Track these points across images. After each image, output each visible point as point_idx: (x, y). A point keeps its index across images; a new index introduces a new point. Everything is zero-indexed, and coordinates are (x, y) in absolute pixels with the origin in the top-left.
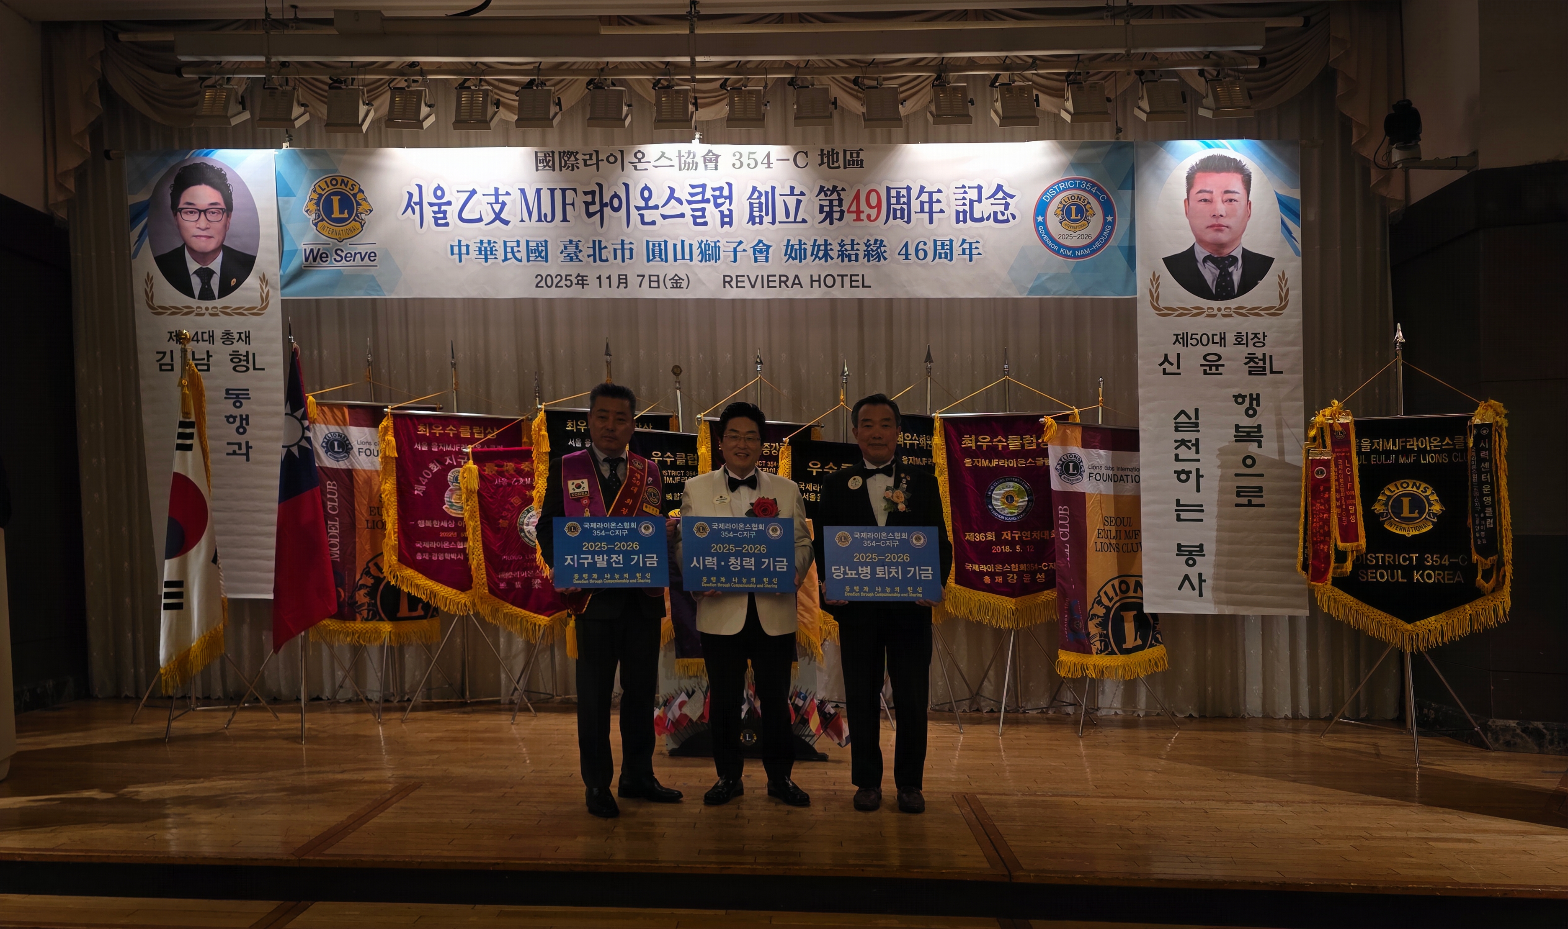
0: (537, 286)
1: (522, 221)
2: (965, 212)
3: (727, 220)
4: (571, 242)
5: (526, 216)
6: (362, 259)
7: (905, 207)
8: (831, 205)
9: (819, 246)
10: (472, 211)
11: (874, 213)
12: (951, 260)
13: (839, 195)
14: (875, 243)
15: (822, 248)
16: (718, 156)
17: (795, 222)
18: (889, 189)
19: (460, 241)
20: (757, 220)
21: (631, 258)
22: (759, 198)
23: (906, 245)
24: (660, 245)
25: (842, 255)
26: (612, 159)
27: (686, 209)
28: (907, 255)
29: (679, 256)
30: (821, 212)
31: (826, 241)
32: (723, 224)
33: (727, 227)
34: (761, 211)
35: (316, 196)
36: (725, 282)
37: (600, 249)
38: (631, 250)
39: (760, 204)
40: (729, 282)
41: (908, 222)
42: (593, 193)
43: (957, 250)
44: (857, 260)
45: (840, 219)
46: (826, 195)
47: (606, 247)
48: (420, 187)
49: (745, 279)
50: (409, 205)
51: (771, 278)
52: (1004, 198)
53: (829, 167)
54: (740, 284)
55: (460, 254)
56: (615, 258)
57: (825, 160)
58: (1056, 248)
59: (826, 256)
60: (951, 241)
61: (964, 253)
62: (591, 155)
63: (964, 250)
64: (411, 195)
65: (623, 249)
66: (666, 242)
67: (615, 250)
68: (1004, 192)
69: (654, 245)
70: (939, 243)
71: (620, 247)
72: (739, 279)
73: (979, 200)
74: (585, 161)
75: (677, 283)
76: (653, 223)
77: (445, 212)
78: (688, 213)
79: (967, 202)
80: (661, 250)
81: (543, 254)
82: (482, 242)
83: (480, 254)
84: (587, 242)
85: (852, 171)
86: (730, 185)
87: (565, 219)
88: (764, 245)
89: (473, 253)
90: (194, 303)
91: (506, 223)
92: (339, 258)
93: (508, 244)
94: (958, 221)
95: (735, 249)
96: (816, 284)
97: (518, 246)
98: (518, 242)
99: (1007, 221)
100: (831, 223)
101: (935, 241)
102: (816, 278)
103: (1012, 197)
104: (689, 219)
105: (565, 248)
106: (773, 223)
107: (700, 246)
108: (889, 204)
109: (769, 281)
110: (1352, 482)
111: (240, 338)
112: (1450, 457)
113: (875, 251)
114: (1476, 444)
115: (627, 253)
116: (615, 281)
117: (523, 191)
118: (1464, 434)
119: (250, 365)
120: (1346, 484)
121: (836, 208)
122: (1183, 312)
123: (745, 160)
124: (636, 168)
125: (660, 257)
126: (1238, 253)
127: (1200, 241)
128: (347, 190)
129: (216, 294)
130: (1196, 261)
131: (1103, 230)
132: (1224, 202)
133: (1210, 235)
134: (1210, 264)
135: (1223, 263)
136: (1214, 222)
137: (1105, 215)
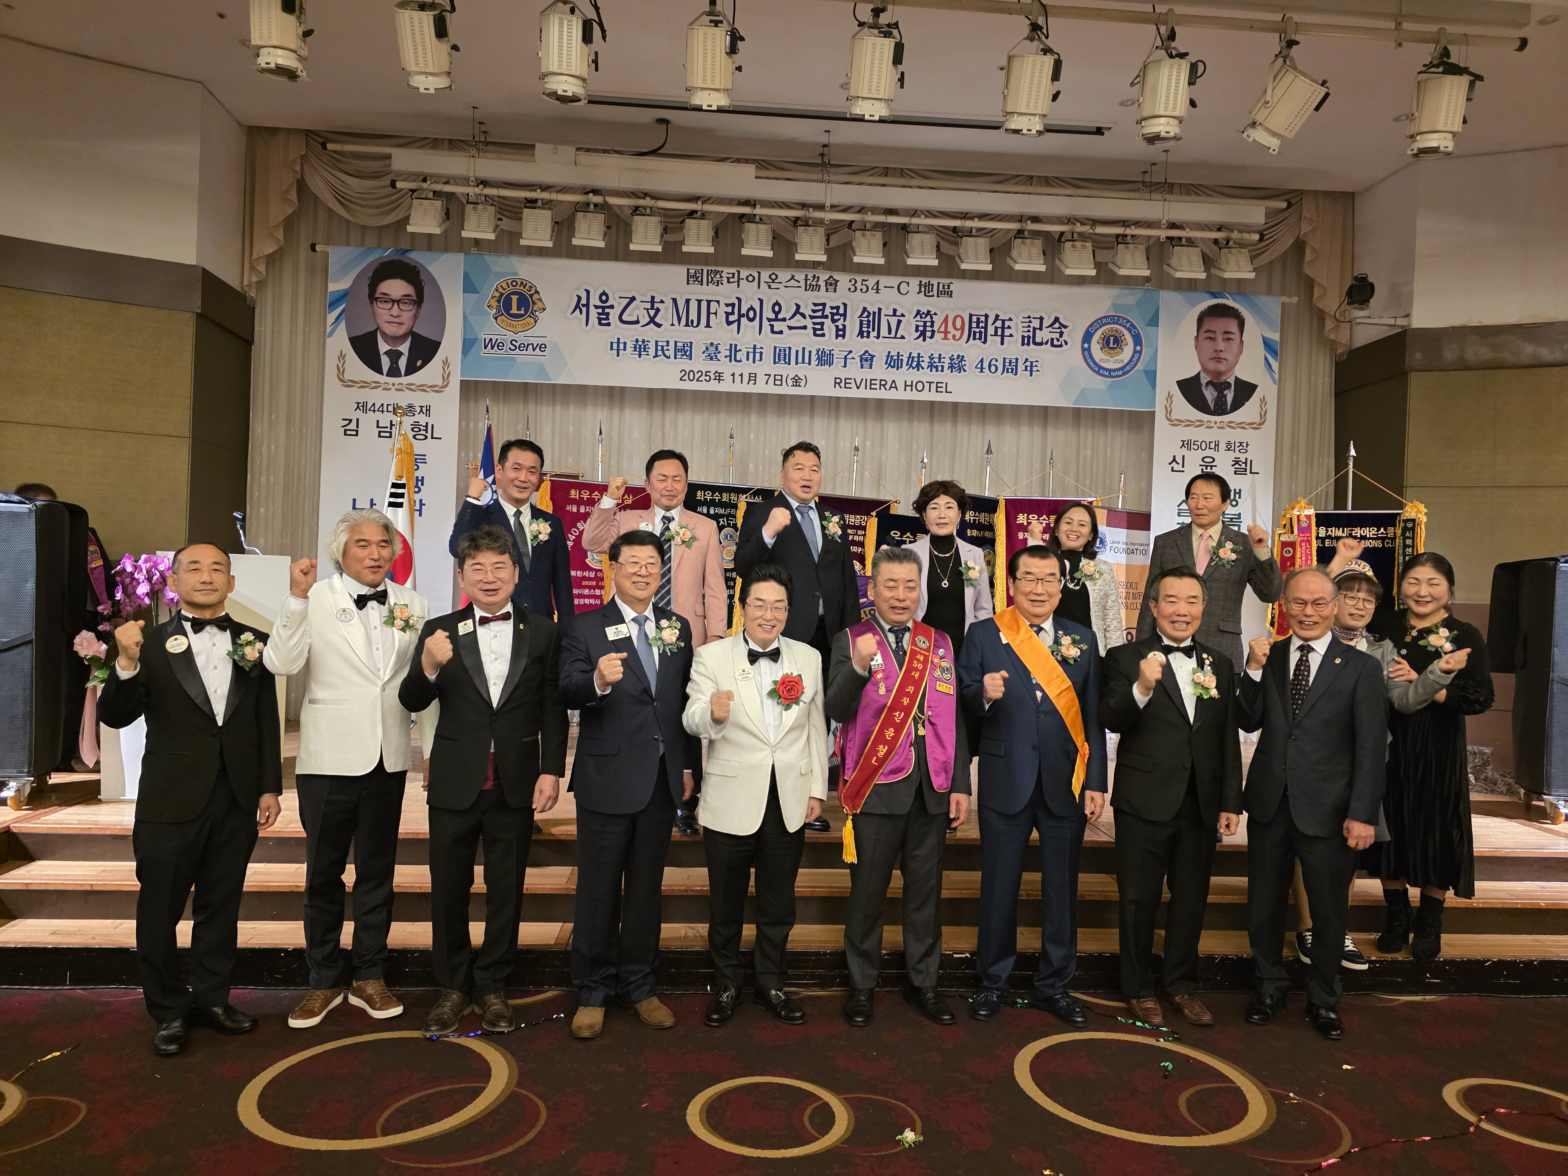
0: (681, 379)
1: (672, 325)
2: (1029, 337)
3: (841, 333)
4: (712, 344)
5: (676, 322)
6: (534, 350)
7: (983, 330)
8: (925, 326)
9: (913, 358)
10: (630, 315)
11: (958, 334)
12: (1016, 374)
13: (932, 318)
14: (958, 358)
15: (916, 359)
16: (837, 281)
17: (895, 337)
18: (971, 316)
19: (618, 339)
20: (865, 334)
21: (761, 360)
22: (868, 316)
23: (982, 361)
24: (785, 350)
25: (931, 366)
26: (750, 279)
27: (808, 322)
28: (982, 368)
29: (800, 360)
30: (917, 330)
31: (919, 354)
32: (837, 336)
33: (840, 338)
34: (868, 327)
35: (498, 295)
36: (835, 383)
37: (736, 351)
38: (761, 353)
39: (869, 321)
40: (839, 384)
41: (985, 342)
42: (733, 305)
43: (1021, 367)
44: (942, 371)
45: (932, 337)
46: (921, 317)
47: (740, 350)
48: (588, 292)
49: (852, 381)
50: (577, 306)
51: (873, 382)
52: (1059, 328)
53: (925, 295)
54: (847, 385)
55: (618, 350)
56: (748, 359)
57: (923, 289)
58: (1097, 369)
59: (918, 366)
60: (1017, 359)
61: (1026, 370)
62: (734, 274)
63: (1026, 367)
64: (579, 298)
65: (754, 353)
66: (790, 348)
67: (748, 353)
68: (1060, 323)
69: (780, 350)
70: (1007, 361)
71: (752, 350)
72: (848, 381)
73: (1041, 329)
74: (728, 278)
75: (796, 381)
76: (781, 332)
77: (608, 314)
78: (810, 326)
79: (1031, 329)
80: (785, 355)
81: (688, 353)
82: (637, 341)
83: (635, 350)
84: (725, 345)
85: (944, 300)
86: (845, 305)
87: (708, 326)
88: (870, 355)
89: (630, 349)
90: (382, 378)
91: (659, 325)
92: (513, 348)
93: (659, 344)
94: (1023, 344)
95: (846, 357)
96: (908, 388)
97: (668, 345)
98: (668, 342)
99: (1061, 346)
100: (924, 340)
101: (1004, 359)
102: (909, 383)
103: (1066, 327)
104: (810, 331)
105: (707, 349)
106: (878, 337)
107: (818, 353)
108: (970, 327)
109: (871, 384)
110: (1311, 560)
111: (421, 411)
112: (1383, 543)
113: (957, 365)
114: (1403, 534)
115: (758, 356)
116: (746, 378)
117: (675, 300)
118: (1395, 526)
119: (429, 435)
120: (1306, 562)
121: (928, 329)
122: (1189, 423)
123: (858, 285)
124: (770, 287)
125: (785, 360)
126: (1232, 380)
127: (1204, 369)
128: (525, 291)
129: (403, 372)
130: (1201, 385)
131: (1133, 357)
132: (1223, 340)
133: (1212, 365)
134: (1210, 387)
135: (1220, 387)
136: (1215, 355)
137: (1135, 346)
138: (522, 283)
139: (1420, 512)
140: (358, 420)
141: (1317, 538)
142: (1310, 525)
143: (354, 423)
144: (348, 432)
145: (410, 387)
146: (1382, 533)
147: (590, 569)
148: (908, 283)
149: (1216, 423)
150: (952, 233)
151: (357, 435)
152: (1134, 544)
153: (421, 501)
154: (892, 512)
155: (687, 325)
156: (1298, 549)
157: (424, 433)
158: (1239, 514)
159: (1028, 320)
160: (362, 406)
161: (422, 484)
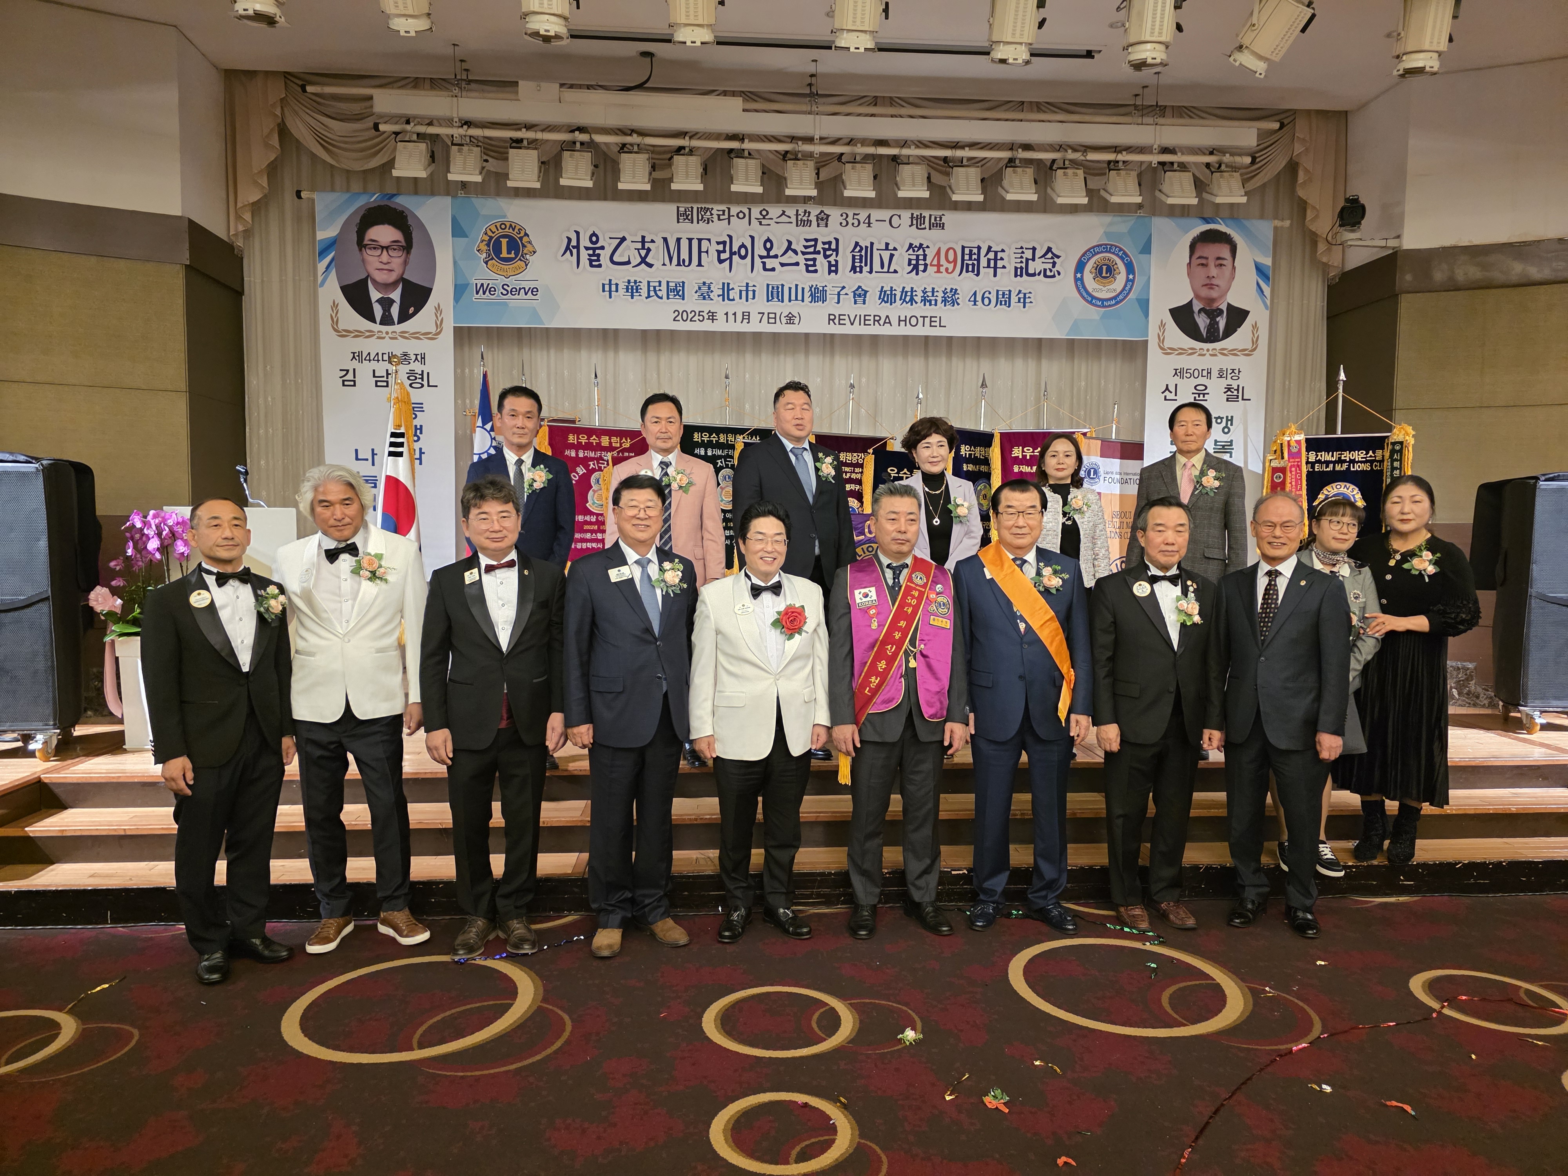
0: (674, 320)
1: (664, 264)
2: (1021, 268)
3: (833, 268)
4: (704, 283)
5: (667, 261)
6: (526, 294)
7: (975, 262)
8: (917, 260)
9: (906, 292)
10: (621, 255)
11: (951, 267)
12: (1009, 306)
13: (924, 251)
14: (951, 291)
15: (909, 294)
16: (828, 216)
17: (888, 272)
18: (963, 248)
19: (610, 281)
20: (858, 269)
21: (754, 298)
22: (860, 251)
23: (975, 294)
24: (778, 288)
25: (925, 300)
26: (741, 215)
27: (801, 259)
28: (975, 301)
29: (793, 297)
30: (909, 264)
31: (912, 288)
32: (830, 272)
33: (833, 274)
34: (861, 262)
35: (487, 238)
36: (830, 320)
37: (728, 290)
38: (754, 291)
39: (861, 256)
40: (833, 320)
41: (978, 275)
42: (724, 243)
43: (1014, 299)
44: (936, 305)
45: (924, 271)
46: (914, 251)
47: (733, 289)
48: (578, 233)
49: (846, 318)
50: (567, 248)
51: (867, 318)
52: (1052, 258)
53: (917, 228)
54: (842, 322)
55: (610, 291)
56: (741, 298)
57: (915, 222)
58: (1089, 299)
59: (912, 300)
60: (1010, 291)
61: (1019, 301)
62: (724, 211)
63: (1019, 299)
64: (569, 240)
65: (747, 291)
66: (783, 286)
67: (741, 291)
68: (1052, 253)
69: (773, 288)
70: (1001, 293)
71: (744, 288)
72: (842, 317)
73: (1033, 259)
74: (719, 216)
75: (790, 319)
76: (773, 269)
77: (598, 255)
78: (802, 262)
79: (1024, 260)
80: (778, 292)
81: (681, 293)
82: (629, 282)
83: (627, 291)
84: (718, 284)
85: (936, 233)
86: (837, 240)
87: (700, 265)
88: (863, 290)
89: (622, 290)
90: (376, 327)
91: (650, 266)
92: (505, 292)
93: (651, 284)
94: (1016, 276)
95: (839, 293)
96: (902, 323)
97: (660, 286)
98: (660, 282)
99: (1054, 276)
100: (917, 274)
101: (998, 291)
102: (903, 318)
103: (1058, 257)
104: (802, 267)
105: (700, 288)
106: (871, 272)
107: (811, 290)
108: (963, 260)
109: (865, 320)
110: (1301, 484)
111: (416, 359)
112: (1371, 466)
113: (951, 298)
114: (1391, 456)
115: (751, 294)
116: (739, 317)
117: (665, 239)
118: (1383, 449)
119: (425, 383)
120: (1296, 486)
121: (921, 262)
122: (1182, 352)
123: (850, 219)
124: (761, 223)
125: (778, 298)
126: (1224, 307)
127: (1197, 296)
128: (514, 234)
129: (396, 320)
130: (1193, 312)
131: (1125, 286)
132: (1216, 266)
133: (1204, 292)
134: (1203, 314)
135: (1212, 314)
136: (1208, 282)
137: (1128, 274)
138: (511, 225)
139: (1408, 435)
140: (354, 370)
141: (1307, 463)
142: (1300, 451)
143: (351, 373)
144: (346, 383)
145: (403, 335)
146: (1371, 456)
147: (591, 513)
148: (899, 216)
149: (1208, 350)
150: (942, 163)
151: (354, 385)
152: (1127, 474)
153: (421, 449)
154: (889, 449)
155: (679, 264)
156: (1288, 474)
157: (420, 381)
158: (1232, 441)
159: (1020, 251)
160: (357, 356)
161: (421, 433)
